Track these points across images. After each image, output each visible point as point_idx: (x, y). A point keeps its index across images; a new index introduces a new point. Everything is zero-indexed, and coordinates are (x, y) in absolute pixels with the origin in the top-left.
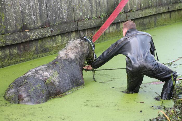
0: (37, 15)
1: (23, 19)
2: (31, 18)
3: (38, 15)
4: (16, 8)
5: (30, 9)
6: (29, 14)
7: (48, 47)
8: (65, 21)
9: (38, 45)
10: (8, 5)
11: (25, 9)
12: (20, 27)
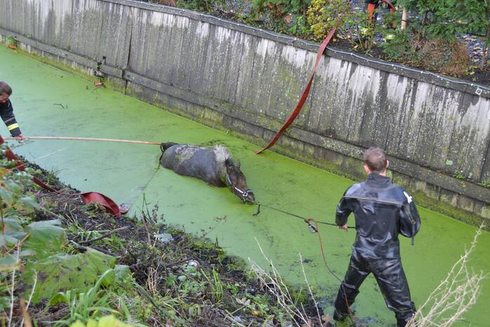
0: (355, 126)
1: (333, 122)
2: (344, 126)
3: (357, 127)
4: (326, 107)
5: (346, 115)
6: (344, 121)
7: (362, 174)
8: (408, 157)
9: (347, 163)
10: (316, 100)
11: (338, 112)
12: (324, 129)
